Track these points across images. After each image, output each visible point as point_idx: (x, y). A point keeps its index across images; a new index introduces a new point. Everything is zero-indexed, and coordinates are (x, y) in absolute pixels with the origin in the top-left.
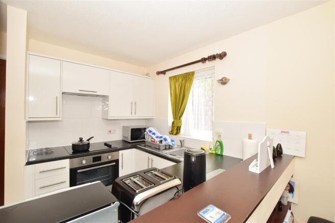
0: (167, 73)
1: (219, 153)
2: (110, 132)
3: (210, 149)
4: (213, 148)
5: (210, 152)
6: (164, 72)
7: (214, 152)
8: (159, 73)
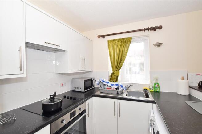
0: (105, 37)
1: (158, 91)
2: (62, 84)
3: (150, 89)
4: (152, 88)
5: (150, 90)
6: (103, 36)
7: (153, 91)
8: (99, 37)
